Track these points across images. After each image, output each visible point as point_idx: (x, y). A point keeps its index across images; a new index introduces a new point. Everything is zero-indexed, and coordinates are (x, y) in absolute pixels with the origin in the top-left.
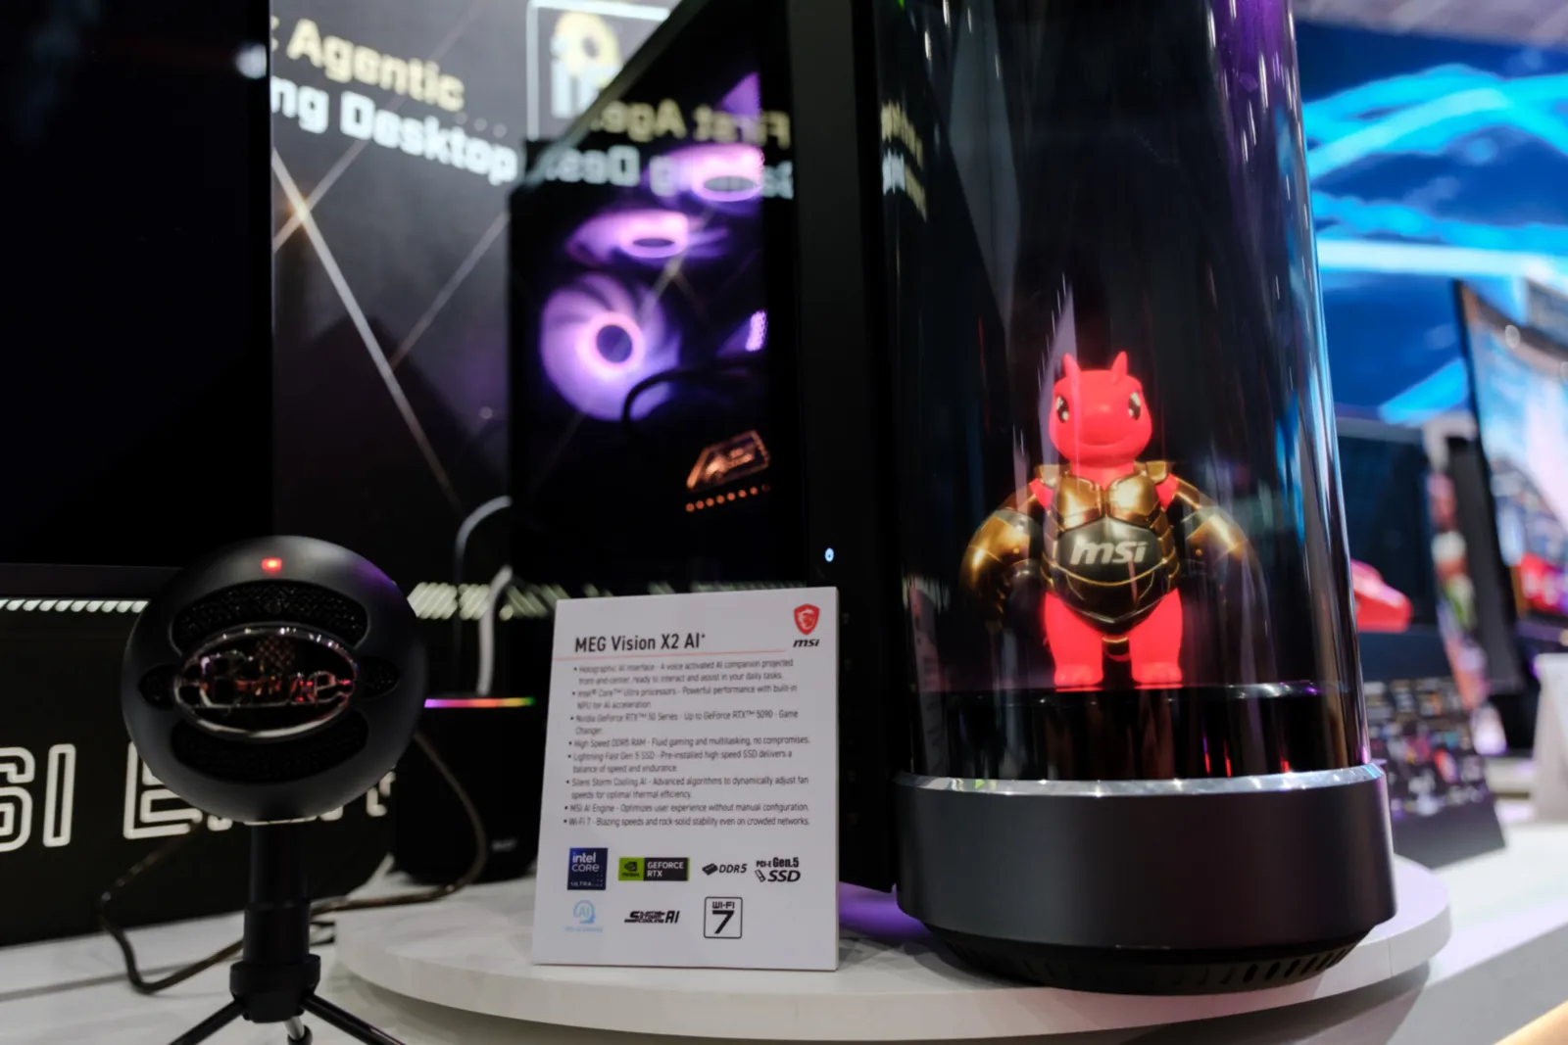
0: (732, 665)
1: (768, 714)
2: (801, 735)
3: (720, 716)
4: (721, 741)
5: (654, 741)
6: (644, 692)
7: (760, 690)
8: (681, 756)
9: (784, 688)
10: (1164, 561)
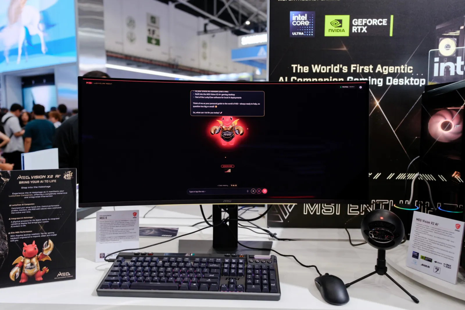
0: (443, 230)
1: (449, 240)
2: (454, 246)
3: (440, 238)
4: (440, 242)
5: (428, 239)
6: (427, 230)
7: (448, 236)
8: (432, 242)
9: (452, 237)
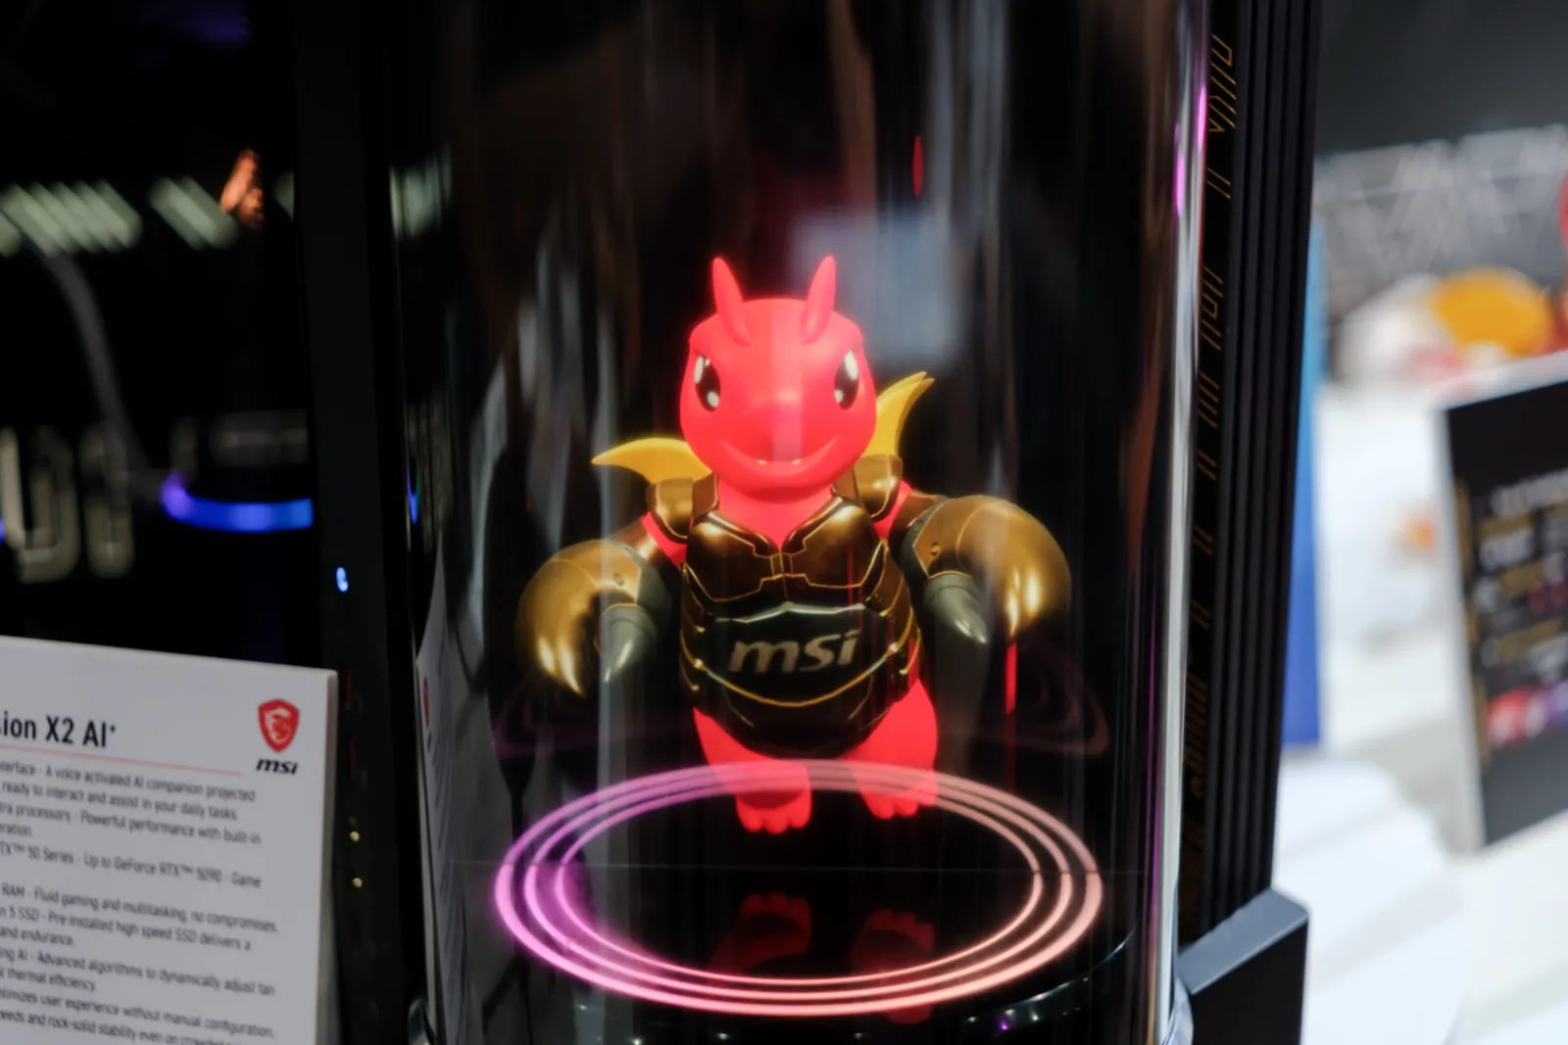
0: (158, 785)
1: (214, 875)
2: (265, 918)
3: (139, 867)
4: (140, 909)
5: (38, 893)
6: (21, 811)
7: (202, 833)
8: (80, 922)
9: (239, 838)
10: (894, 648)
